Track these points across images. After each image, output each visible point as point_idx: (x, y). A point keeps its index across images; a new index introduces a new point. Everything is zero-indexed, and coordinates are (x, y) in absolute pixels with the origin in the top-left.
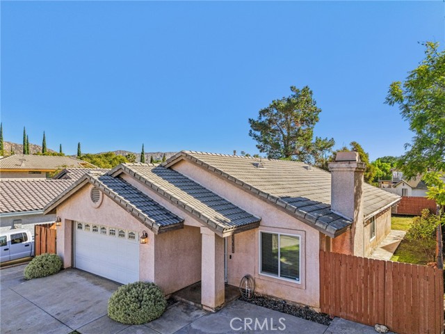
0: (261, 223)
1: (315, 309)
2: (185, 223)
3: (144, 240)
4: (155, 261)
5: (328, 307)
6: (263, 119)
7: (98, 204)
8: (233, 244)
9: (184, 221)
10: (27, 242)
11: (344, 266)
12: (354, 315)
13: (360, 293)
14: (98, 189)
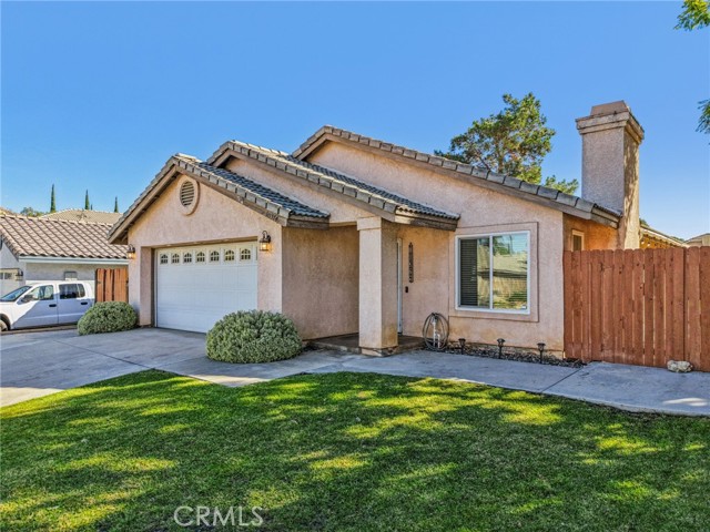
0: (460, 224)
1: (554, 354)
2: (333, 221)
3: (264, 246)
4: (283, 278)
5: (579, 347)
6: (458, 151)
7: (191, 208)
8: (411, 268)
9: (328, 217)
10: (84, 298)
11: (607, 271)
12: (628, 353)
13: (640, 313)
14: (192, 184)
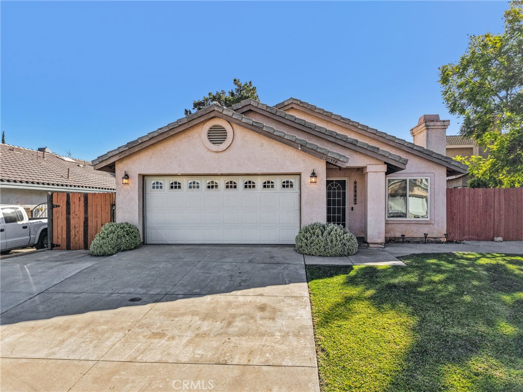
3: (313, 179)
5: (453, 235)
7: (223, 146)
8: (356, 196)
11: (467, 198)
14: (224, 128)
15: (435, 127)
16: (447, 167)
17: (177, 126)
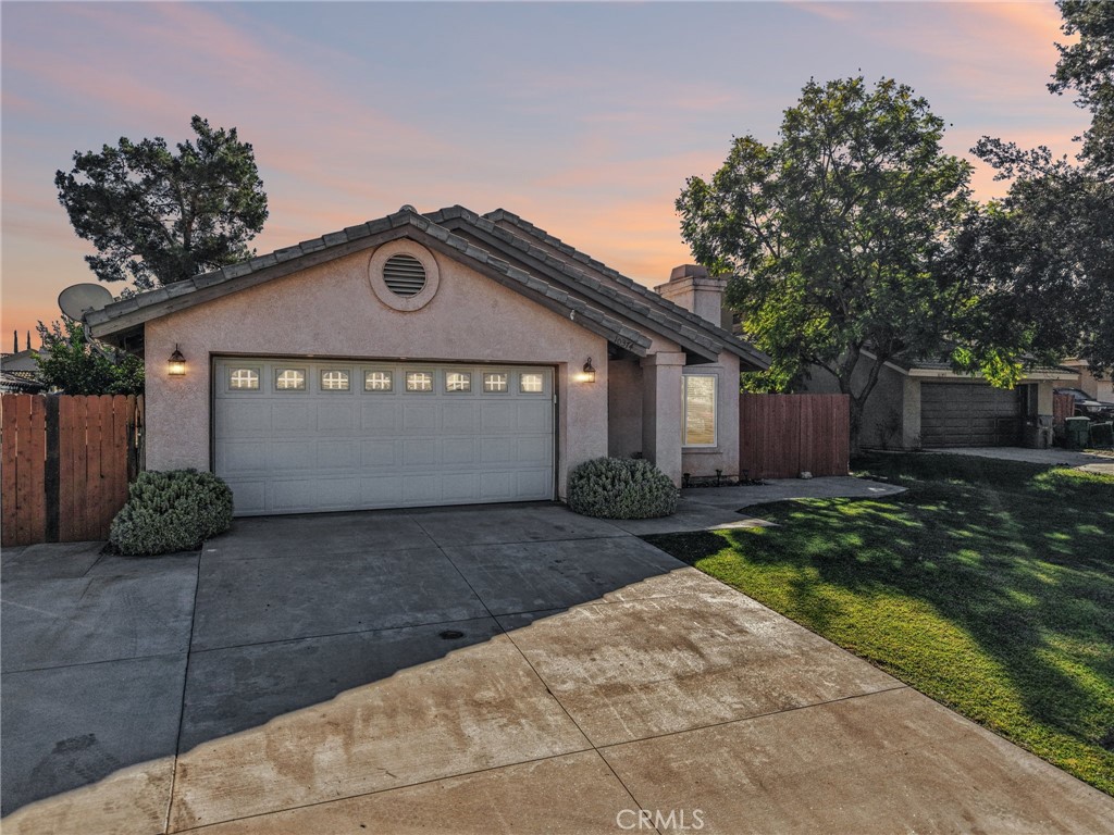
7: (418, 300)
14: (418, 263)
15: (707, 288)
16: (741, 358)
17: (323, 247)
